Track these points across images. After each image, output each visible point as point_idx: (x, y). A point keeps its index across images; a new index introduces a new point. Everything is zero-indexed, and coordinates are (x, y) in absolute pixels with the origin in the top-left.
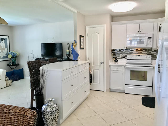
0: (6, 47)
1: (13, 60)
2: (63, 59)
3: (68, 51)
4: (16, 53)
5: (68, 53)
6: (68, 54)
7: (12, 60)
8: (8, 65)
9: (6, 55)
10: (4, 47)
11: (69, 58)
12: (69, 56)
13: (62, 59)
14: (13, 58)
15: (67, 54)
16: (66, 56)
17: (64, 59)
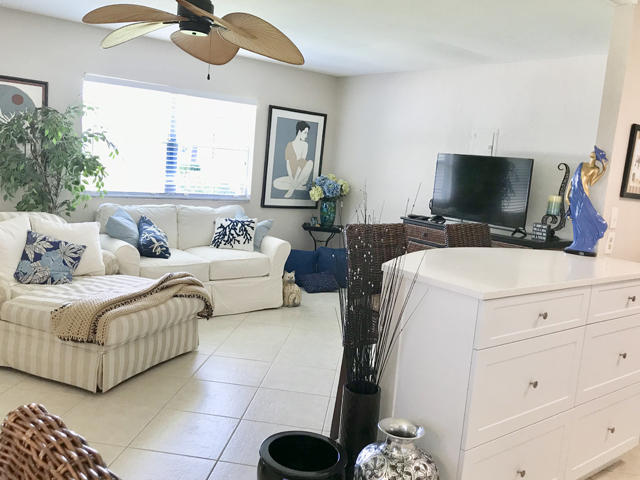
0: (311, 156)
1: (325, 210)
2: (525, 235)
3: (556, 199)
4: (340, 182)
5: (554, 211)
6: (554, 217)
7: (322, 209)
8: (306, 227)
9: (304, 189)
10: (304, 157)
11: (557, 234)
12: (560, 227)
13: (518, 235)
14: (325, 199)
15: (548, 215)
16: (544, 222)
17: (529, 238)
